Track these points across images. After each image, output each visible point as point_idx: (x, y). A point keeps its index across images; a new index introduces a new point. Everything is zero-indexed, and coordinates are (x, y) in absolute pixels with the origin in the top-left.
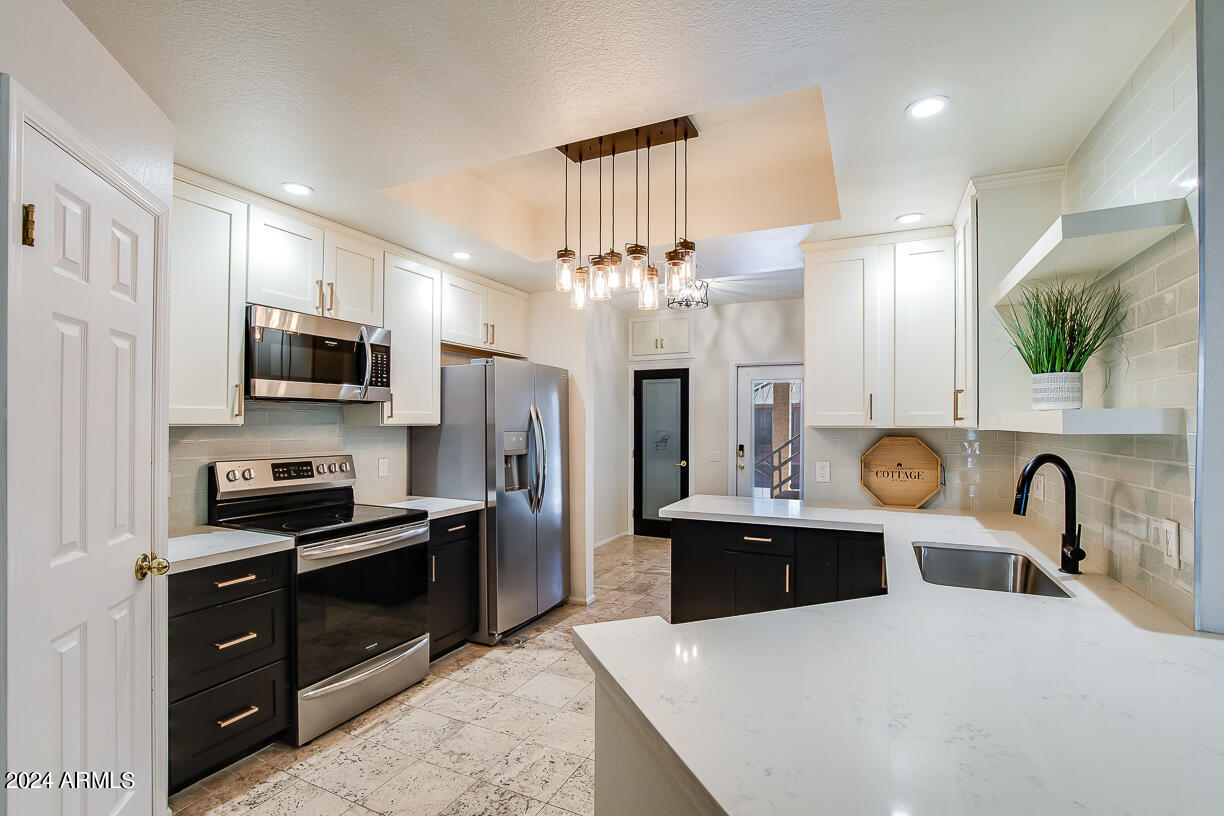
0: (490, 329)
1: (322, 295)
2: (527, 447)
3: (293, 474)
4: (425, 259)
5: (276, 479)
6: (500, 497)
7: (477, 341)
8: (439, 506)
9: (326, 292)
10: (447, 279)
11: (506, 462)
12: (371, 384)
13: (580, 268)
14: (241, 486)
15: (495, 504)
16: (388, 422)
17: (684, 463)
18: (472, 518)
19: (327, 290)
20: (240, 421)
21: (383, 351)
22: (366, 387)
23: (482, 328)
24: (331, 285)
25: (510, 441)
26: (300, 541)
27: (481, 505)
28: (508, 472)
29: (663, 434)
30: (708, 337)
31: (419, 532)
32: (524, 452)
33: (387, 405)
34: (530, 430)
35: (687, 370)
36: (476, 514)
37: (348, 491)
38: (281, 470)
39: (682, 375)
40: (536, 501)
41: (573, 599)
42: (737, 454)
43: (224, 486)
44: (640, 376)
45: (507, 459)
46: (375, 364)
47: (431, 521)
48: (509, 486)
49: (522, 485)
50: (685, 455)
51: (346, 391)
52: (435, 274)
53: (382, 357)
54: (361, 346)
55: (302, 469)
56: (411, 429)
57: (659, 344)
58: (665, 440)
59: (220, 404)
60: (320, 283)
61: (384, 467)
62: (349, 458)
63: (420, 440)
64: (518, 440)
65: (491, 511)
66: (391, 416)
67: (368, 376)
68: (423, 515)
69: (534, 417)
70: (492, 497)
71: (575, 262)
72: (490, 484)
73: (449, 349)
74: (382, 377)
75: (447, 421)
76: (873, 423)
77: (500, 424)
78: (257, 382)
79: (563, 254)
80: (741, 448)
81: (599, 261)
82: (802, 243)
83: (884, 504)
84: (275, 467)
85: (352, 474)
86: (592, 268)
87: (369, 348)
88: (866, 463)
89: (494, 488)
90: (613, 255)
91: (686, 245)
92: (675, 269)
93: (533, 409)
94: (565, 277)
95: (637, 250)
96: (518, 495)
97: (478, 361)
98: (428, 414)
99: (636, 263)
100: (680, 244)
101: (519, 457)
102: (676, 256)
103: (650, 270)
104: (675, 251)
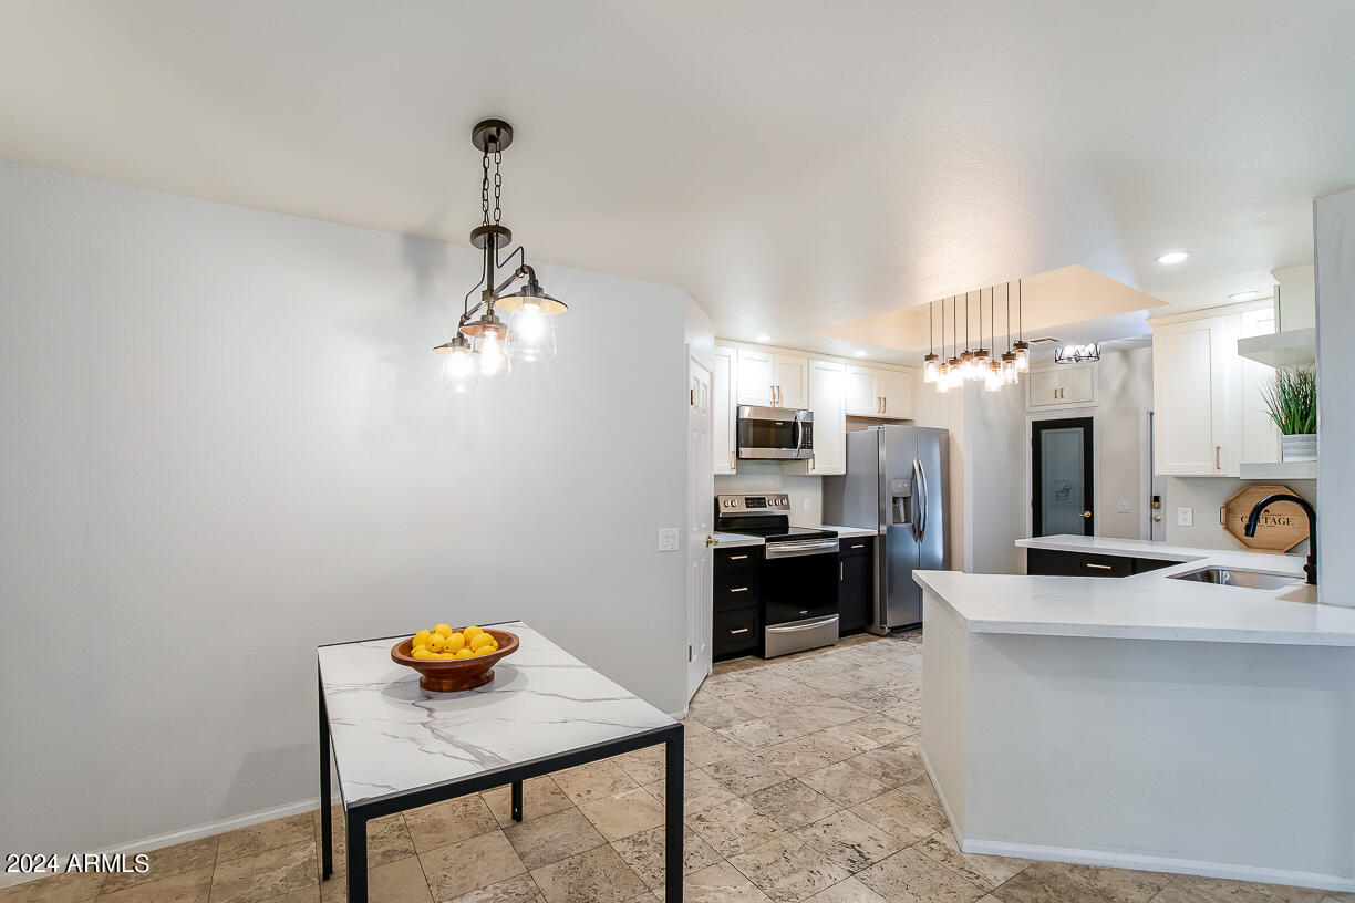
0: (883, 401)
1: (774, 395)
2: (911, 491)
3: (756, 504)
4: (834, 359)
5: (747, 507)
6: (890, 529)
7: (872, 411)
8: (844, 531)
9: (776, 391)
10: (851, 369)
11: (895, 503)
13: (942, 364)
14: (730, 510)
15: (885, 533)
16: (811, 472)
17: (1088, 514)
18: (869, 540)
19: (776, 392)
20: (734, 472)
21: (808, 425)
22: (799, 450)
23: (875, 401)
24: (778, 387)
25: (900, 487)
26: (767, 541)
27: (875, 533)
28: (896, 510)
29: (1063, 484)
30: (1115, 384)
31: (831, 545)
32: (908, 494)
33: (811, 461)
34: (913, 479)
35: (1091, 418)
36: (872, 537)
37: (785, 519)
38: (751, 502)
39: (1086, 424)
40: (919, 533)
42: (1152, 506)
43: (723, 510)
44: (1039, 427)
45: (895, 500)
46: (804, 434)
47: (841, 539)
48: (897, 521)
49: (907, 520)
50: (1089, 505)
51: (793, 453)
53: (808, 430)
54: (795, 423)
55: (760, 502)
56: (825, 478)
57: (1059, 396)
58: (1067, 490)
59: (724, 461)
60: (773, 387)
61: (807, 503)
62: (786, 496)
63: (830, 484)
64: (903, 486)
65: (882, 537)
66: (813, 469)
67: (800, 442)
68: (836, 534)
69: (916, 468)
70: (883, 528)
71: (937, 362)
72: (881, 520)
73: (851, 419)
74: (808, 444)
75: (851, 471)
76: (1222, 473)
77: (888, 475)
78: (741, 449)
79: (930, 357)
80: (1157, 499)
81: (954, 361)
82: (1149, 318)
83: (1249, 547)
84: (746, 499)
85: (788, 507)
86: (950, 367)
87: (800, 425)
88: (1228, 510)
89: (884, 523)
90: (966, 354)
91: (1021, 345)
92: (1009, 365)
93: (915, 462)
94: (931, 372)
95: (981, 353)
96: (904, 527)
97: (873, 429)
98: (837, 467)
99: (981, 361)
100: (1015, 345)
101: (904, 498)
102: (1008, 357)
103: (994, 364)
104: (1009, 353)
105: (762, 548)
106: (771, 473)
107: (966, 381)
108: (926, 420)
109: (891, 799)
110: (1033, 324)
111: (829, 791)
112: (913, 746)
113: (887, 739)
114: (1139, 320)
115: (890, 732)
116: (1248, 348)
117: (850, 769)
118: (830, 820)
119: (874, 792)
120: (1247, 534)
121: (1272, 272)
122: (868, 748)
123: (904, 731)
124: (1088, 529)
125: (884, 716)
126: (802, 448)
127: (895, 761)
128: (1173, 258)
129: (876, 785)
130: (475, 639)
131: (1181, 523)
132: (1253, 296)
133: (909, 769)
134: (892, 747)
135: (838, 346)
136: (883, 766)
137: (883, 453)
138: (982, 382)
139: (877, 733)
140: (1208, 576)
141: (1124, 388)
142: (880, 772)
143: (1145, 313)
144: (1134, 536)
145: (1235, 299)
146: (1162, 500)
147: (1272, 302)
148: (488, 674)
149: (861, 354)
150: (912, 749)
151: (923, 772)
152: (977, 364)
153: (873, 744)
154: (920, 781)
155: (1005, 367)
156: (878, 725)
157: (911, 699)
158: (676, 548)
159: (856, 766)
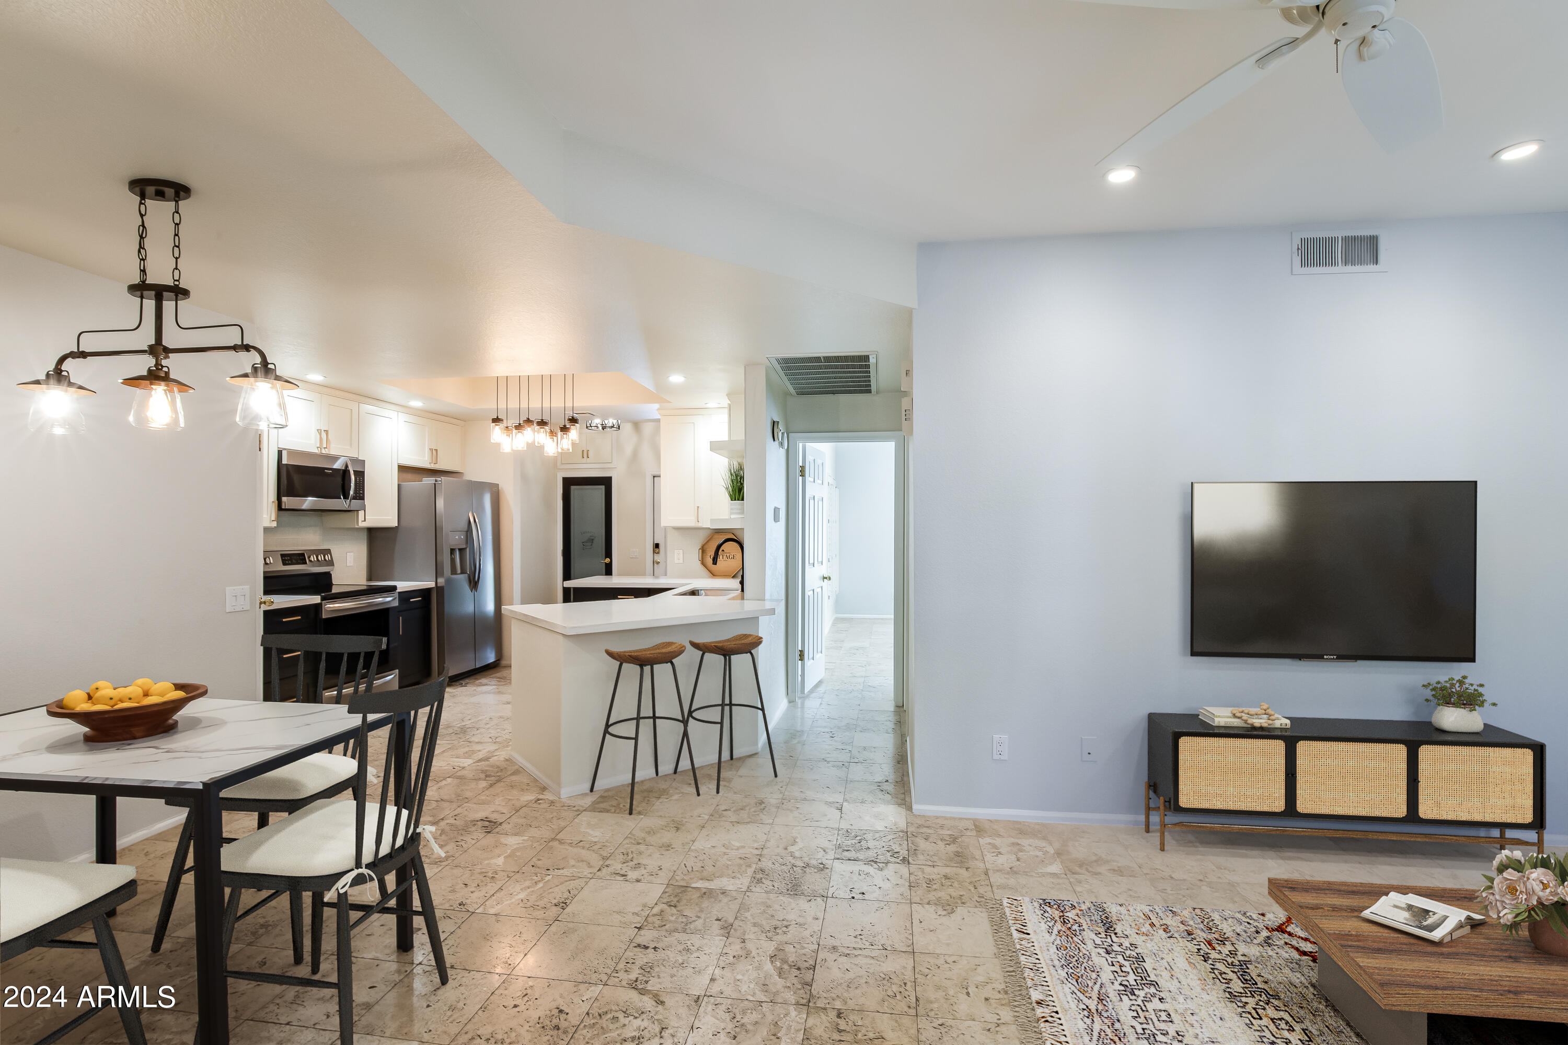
0: (434, 452)
1: (321, 439)
2: (467, 543)
3: (294, 561)
5: (284, 564)
6: (448, 581)
7: (424, 461)
8: (403, 586)
9: (324, 435)
10: (403, 417)
11: (451, 553)
12: (354, 499)
13: (507, 427)
15: (443, 584)
16: (362, 524)
17: (608, 560)
18: (425, 594)
19: (324, 437)
20: (274, 524)
21: (360, 475)
22: (350, 501)
23: (428, 452)
24: (326, 431)
25: (457, 539)
26: (320, 599)
27: (432, 584)
28: (453, 561)
29: (589, 535)
30: (629, 450)
31: (388, 600)
32: (464, 547)
33: (361, 513)
34: (469, 531)
35: (610, 478)
36: (429, 590)
37: (328, 575)
38: (288, 558)
39: (606, 482)
40: (474, 584)
41: (504, 662)
42: (654, 552)
43: (269, 568)
44: (568, 483)
45: (452, 551)
46: (356, 484)
47: (399, 593)
48: (454, 571)
49: (463, 572)
50: (609, 554)
51: (341, 503)
52: (393, 414)
53: (360, 479)
54: (346, 472)
55: (300, 558)
56: (371, 531)
57: (585, 455)
58: (591, 540)
60: (319, 431)
61: (352, 558)
63: (378, 537)
64: (460, 537)
65: (439, 590)
66: (365, 521)
67: (352, 492)
68: (391, 589)
69: (472, 520)
70: (441, 581)
71: (503, 425)
72: (438, 573)
73: (403, 469)
74: (360, 495)
75: (403, 523)
76: (700, 525)
77: (446, 527)
78: (284, 499)
79: (496, 420)
80: (657, 546)
81: (519, 427)
82: (658, 409)
83: (713, 575)
84: (282, 556)
85: (331, 563)
86: (514, 431)
87: (352, 473)
88: (703, 550)
89: (442, 575)
90: (529, 421)
91: (573, 420)
92: (565, 436)
93: (470, 515)
94: (497, 434)
95: (542, 423)
96: (462, 579)
97: (429, 481)
98: (390, 520)
99: (542, 430)
100: (569, 420)
101: (460, 550)
102: (564, 429)
103: (552, 433)
104: (565, 426)
105: (317, 608)
106: (310, 526)
107: (528, 444)
108: (474, 474)
109: (499, 788)
110: (582, 401)
111: (445, 798)
112: (502, 755)
113: (480, 755)
114: (652, 410)
115: (479, 751)
116: (715, 447)
117: (456, 781)
118: (456, 812)
119: (484, 788)
120: (713, 564)
121: (727, 395)
122: (466, 765)
123: (493, 747)
124: (608, 571)
125: (470, 742)
126: (355, 498)
127: (492, 766)
128: (676, 379)
129: (483, 784)
130: (152, 688)
131: (676, 561)
132: (716, 405)
133: (506, 768)
134: (487, 759)
135: (391, 393)
136: (483, 771)
137: (440, 503)
138: (541, 448)
139: (468, 755)
140: (693, 593)
141: (635, 454)
142: (483, 776)
143: (656, 406)
144: (643, 574)
145: (708, 406)
146: (661, 547)
147: (726, 411)
148: (170, 721)
149: (417, 404)
150: (503, 757)
151: (517, 767)
152: (539, 432)
153: (470, 761)
154: (516, 772)
155: (562, 438)
156: (467, 749)
157: (488, 726)
158: (247, 607)
159: (461, 778)
